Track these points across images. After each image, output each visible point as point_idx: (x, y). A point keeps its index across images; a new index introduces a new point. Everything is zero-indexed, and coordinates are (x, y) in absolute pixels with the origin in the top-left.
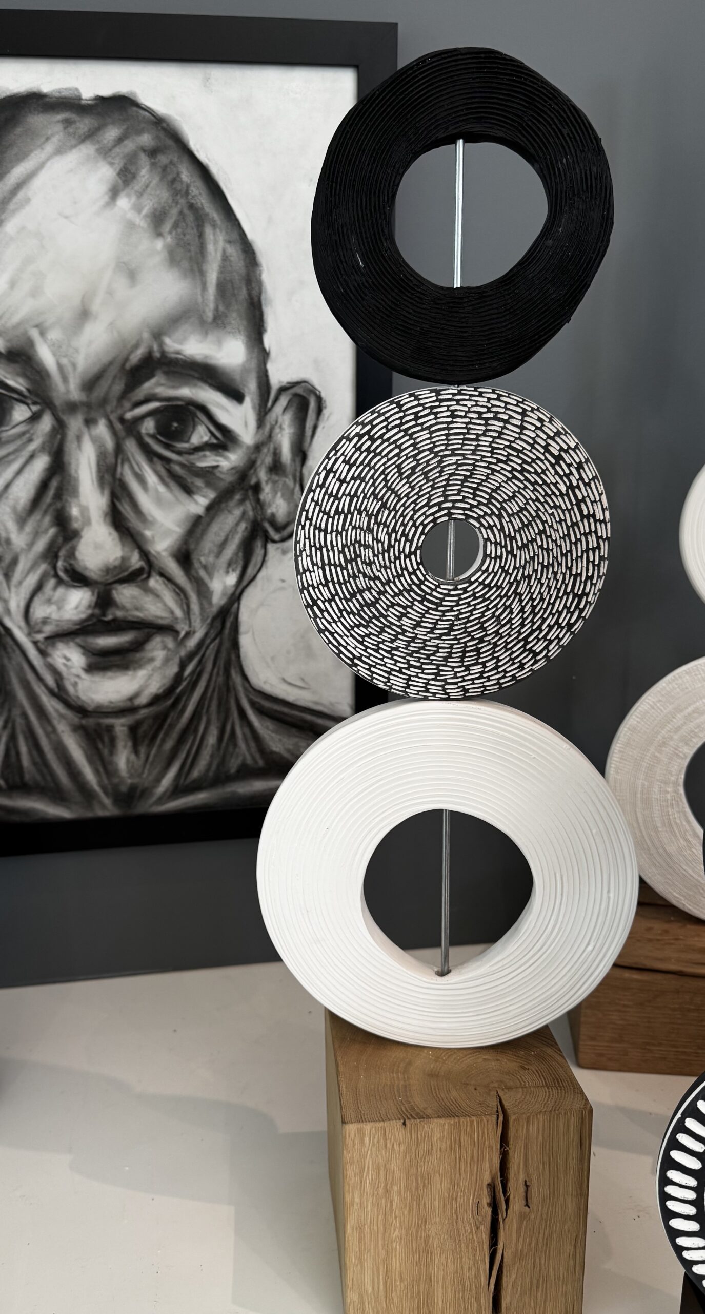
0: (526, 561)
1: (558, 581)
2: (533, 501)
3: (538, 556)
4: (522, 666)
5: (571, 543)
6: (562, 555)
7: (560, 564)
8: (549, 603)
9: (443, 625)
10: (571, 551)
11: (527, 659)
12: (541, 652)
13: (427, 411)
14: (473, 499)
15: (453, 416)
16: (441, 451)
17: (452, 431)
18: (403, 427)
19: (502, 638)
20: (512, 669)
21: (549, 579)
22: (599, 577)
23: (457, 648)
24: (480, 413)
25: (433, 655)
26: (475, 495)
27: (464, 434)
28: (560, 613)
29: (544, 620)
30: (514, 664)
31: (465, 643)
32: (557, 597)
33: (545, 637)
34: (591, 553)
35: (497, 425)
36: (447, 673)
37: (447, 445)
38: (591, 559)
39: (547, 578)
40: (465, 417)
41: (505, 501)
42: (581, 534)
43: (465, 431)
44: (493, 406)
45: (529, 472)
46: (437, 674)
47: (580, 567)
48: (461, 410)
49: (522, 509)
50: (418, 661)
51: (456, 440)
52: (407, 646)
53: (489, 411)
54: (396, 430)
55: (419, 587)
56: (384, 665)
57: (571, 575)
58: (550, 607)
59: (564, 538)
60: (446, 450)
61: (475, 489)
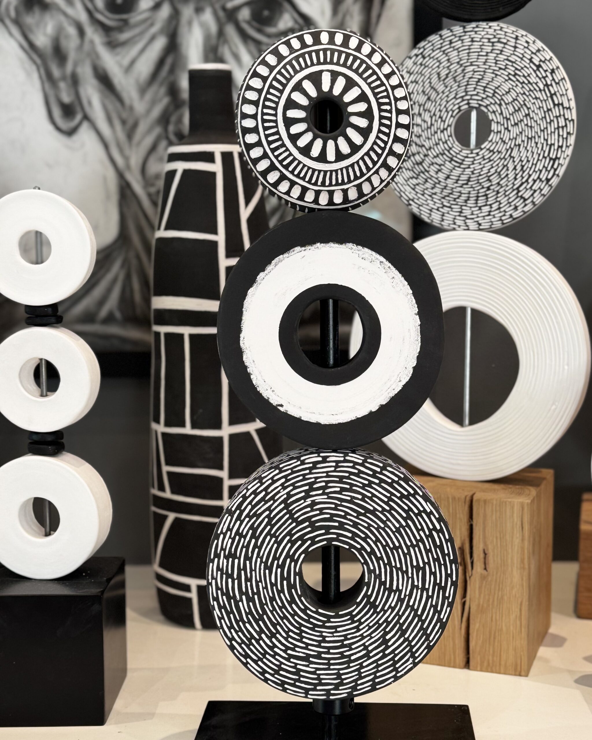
0: (517, 135)
1: (538, 148)
2: (522, 94)
3: (525, 131)
4: (516, 208)
5: (547, 123)
6: (541, 130)
7: (539, 137)
8: (533, 164)
9: (464, 177)
10: (547, 128)
11: (519, 203)
12: (529, 198)
13: (457, 39)
14: (484, 93)
15: (472, 41)
16: (465, 63)
17: (472, 51)
18: (443, 49)
19: (502, 187)
20: (510, 210)
21: (533, 147)
22: (567, 147)
23: (473, 194)
24: (489, 39)
25: (458, 198)
26: (485, 91)
27: (478, 52)
28: (541, 171)
29: (530, 176)
30: (510, 206)
31: (478, 190)
32: (538, 160)
33: (531, 188)
34: (561, 130)
35: (499, 46)
36: (467, 212)
37: (468, 59)
38: (561, 133)
39: (531, 146)
40: (480, 41)
41: (503, 95)
42: (554, 117)
43: (479, 50)
44: (498, 34)
45: (519, 76)
46: (461, 212)
47: (554, 139)
48: (477, 37)
49: (514, 100)
50: (449, 203)
51: (474, 56)
52: (442, 191)
53: (495, 37)
54: (438, 51)
55: (449, 151)
56: (427, 205)
57: (547, 144)
58: (534, 166)
59: (542, 119)
60: (467, 62)
61: (485, 87)
